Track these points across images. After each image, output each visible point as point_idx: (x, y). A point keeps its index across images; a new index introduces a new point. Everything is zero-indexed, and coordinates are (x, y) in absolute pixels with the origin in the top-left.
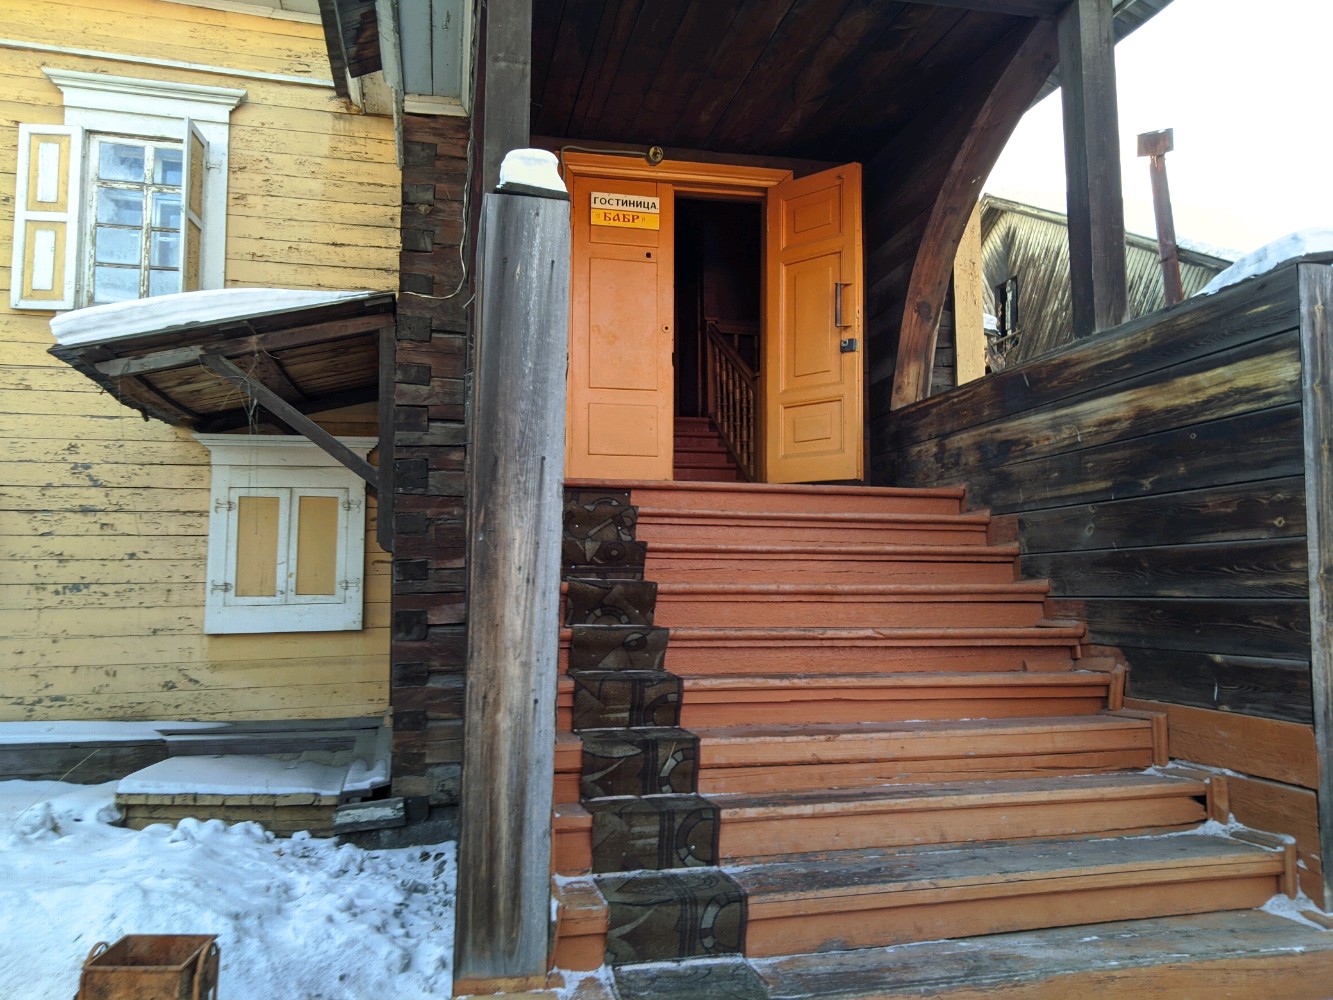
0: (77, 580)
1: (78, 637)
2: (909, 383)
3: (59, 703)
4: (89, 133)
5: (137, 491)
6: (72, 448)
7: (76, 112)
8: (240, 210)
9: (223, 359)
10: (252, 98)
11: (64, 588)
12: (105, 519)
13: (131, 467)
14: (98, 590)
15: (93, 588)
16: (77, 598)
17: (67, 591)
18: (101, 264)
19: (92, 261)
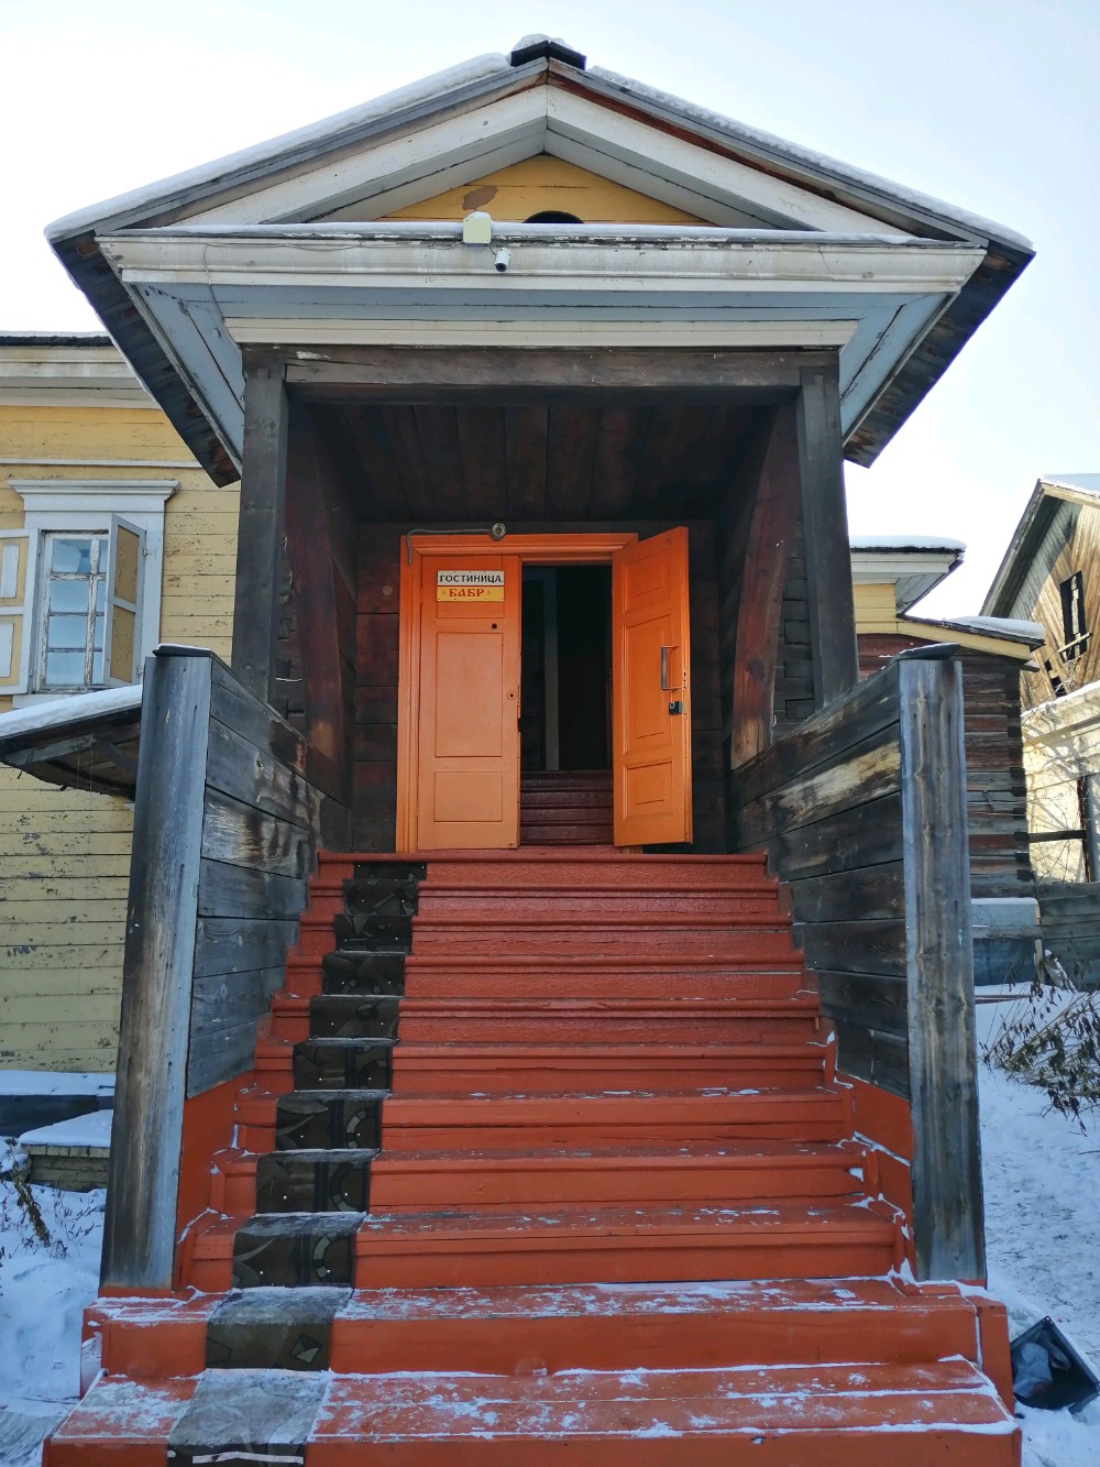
0: (27, 943)
1: (25, 996)
2: (748, 742)
3: (9, 1058)
4: (45, 532)
5: (79, 858)
6: (23, 820)
7: (35, 515)
8: (175, 591)
9: (112, 746)
10: (185, 486)
11: (15, 950)
12: (50, 884)
13: (73, 836)
14: (44, 952)
15: (39, 950)
16: (25, 959)
17: (17, 952)
18: (53, 650)
19: (45, 648)
